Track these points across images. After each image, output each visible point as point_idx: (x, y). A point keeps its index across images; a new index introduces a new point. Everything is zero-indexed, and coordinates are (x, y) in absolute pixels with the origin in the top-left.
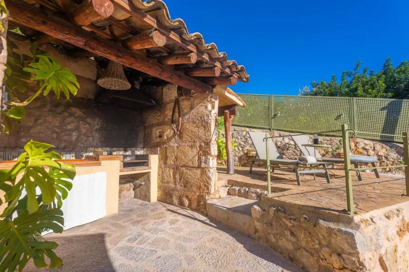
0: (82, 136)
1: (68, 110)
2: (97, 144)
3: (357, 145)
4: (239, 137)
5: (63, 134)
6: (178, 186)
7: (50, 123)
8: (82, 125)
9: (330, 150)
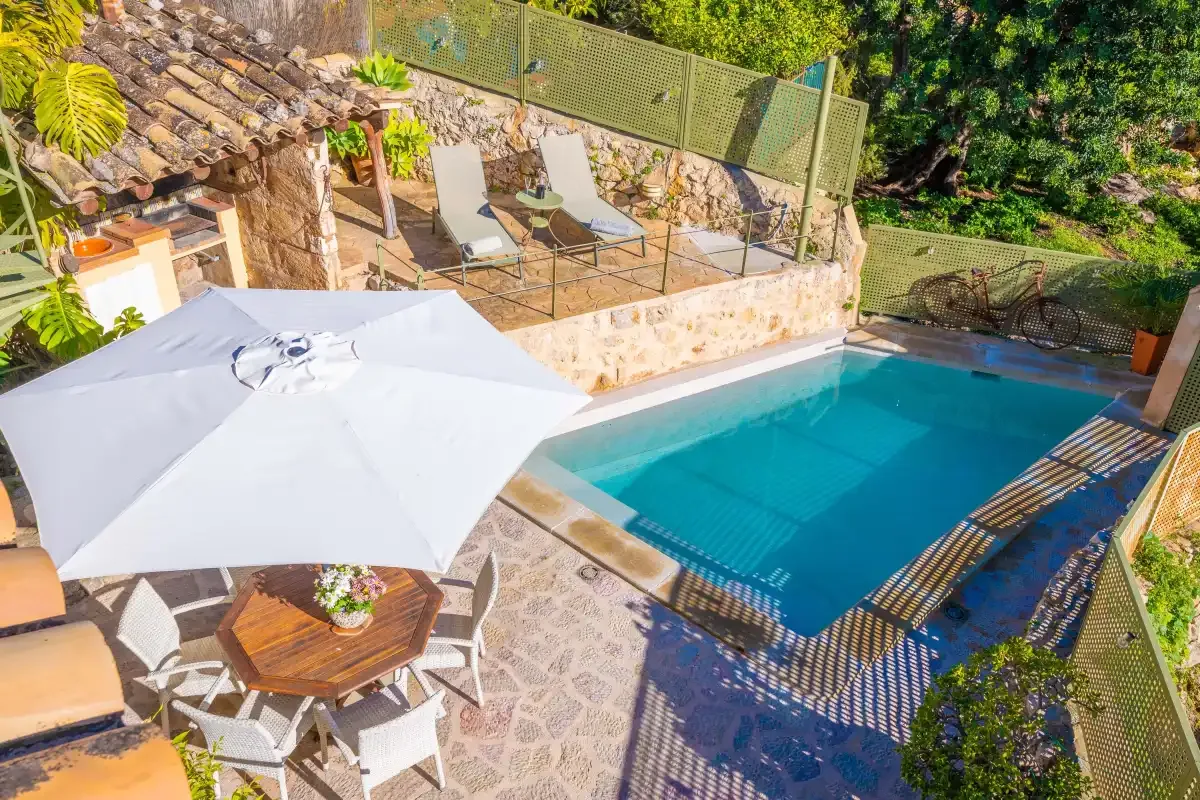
3: (681, 167)
4: (447, 113)
6: (281, 272)
9: (631, 173)
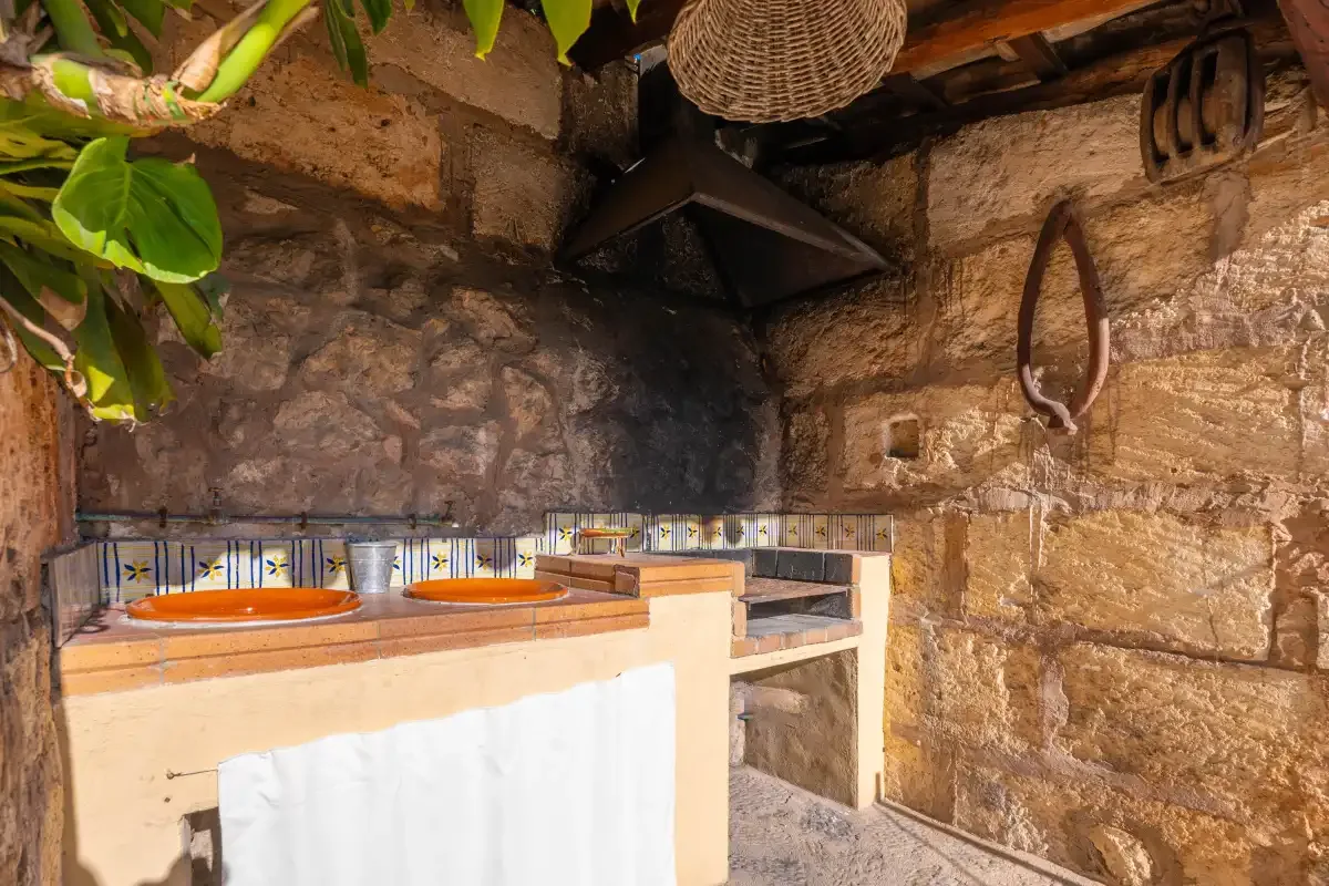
0: (517, 452)
1: (446, 305)
2: (584, 492)
5: (433, 437)
6: (1060, 755)
7: (366, 374)
8: (514, 390)
